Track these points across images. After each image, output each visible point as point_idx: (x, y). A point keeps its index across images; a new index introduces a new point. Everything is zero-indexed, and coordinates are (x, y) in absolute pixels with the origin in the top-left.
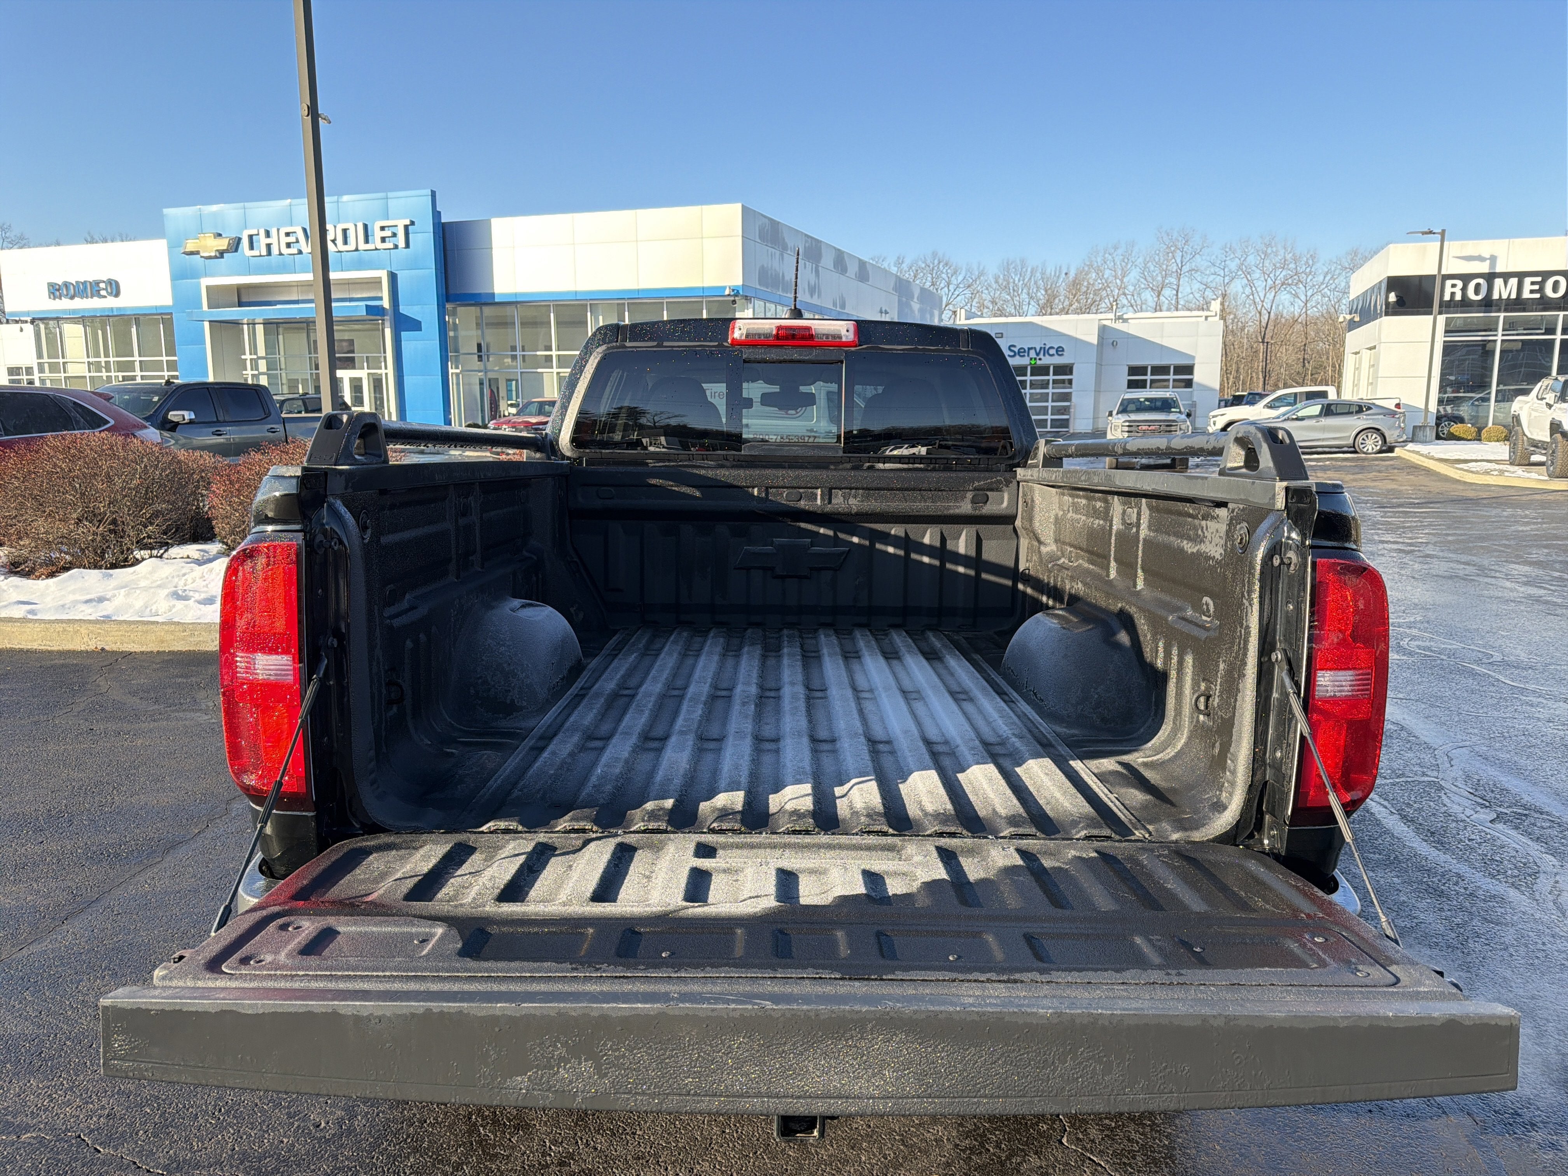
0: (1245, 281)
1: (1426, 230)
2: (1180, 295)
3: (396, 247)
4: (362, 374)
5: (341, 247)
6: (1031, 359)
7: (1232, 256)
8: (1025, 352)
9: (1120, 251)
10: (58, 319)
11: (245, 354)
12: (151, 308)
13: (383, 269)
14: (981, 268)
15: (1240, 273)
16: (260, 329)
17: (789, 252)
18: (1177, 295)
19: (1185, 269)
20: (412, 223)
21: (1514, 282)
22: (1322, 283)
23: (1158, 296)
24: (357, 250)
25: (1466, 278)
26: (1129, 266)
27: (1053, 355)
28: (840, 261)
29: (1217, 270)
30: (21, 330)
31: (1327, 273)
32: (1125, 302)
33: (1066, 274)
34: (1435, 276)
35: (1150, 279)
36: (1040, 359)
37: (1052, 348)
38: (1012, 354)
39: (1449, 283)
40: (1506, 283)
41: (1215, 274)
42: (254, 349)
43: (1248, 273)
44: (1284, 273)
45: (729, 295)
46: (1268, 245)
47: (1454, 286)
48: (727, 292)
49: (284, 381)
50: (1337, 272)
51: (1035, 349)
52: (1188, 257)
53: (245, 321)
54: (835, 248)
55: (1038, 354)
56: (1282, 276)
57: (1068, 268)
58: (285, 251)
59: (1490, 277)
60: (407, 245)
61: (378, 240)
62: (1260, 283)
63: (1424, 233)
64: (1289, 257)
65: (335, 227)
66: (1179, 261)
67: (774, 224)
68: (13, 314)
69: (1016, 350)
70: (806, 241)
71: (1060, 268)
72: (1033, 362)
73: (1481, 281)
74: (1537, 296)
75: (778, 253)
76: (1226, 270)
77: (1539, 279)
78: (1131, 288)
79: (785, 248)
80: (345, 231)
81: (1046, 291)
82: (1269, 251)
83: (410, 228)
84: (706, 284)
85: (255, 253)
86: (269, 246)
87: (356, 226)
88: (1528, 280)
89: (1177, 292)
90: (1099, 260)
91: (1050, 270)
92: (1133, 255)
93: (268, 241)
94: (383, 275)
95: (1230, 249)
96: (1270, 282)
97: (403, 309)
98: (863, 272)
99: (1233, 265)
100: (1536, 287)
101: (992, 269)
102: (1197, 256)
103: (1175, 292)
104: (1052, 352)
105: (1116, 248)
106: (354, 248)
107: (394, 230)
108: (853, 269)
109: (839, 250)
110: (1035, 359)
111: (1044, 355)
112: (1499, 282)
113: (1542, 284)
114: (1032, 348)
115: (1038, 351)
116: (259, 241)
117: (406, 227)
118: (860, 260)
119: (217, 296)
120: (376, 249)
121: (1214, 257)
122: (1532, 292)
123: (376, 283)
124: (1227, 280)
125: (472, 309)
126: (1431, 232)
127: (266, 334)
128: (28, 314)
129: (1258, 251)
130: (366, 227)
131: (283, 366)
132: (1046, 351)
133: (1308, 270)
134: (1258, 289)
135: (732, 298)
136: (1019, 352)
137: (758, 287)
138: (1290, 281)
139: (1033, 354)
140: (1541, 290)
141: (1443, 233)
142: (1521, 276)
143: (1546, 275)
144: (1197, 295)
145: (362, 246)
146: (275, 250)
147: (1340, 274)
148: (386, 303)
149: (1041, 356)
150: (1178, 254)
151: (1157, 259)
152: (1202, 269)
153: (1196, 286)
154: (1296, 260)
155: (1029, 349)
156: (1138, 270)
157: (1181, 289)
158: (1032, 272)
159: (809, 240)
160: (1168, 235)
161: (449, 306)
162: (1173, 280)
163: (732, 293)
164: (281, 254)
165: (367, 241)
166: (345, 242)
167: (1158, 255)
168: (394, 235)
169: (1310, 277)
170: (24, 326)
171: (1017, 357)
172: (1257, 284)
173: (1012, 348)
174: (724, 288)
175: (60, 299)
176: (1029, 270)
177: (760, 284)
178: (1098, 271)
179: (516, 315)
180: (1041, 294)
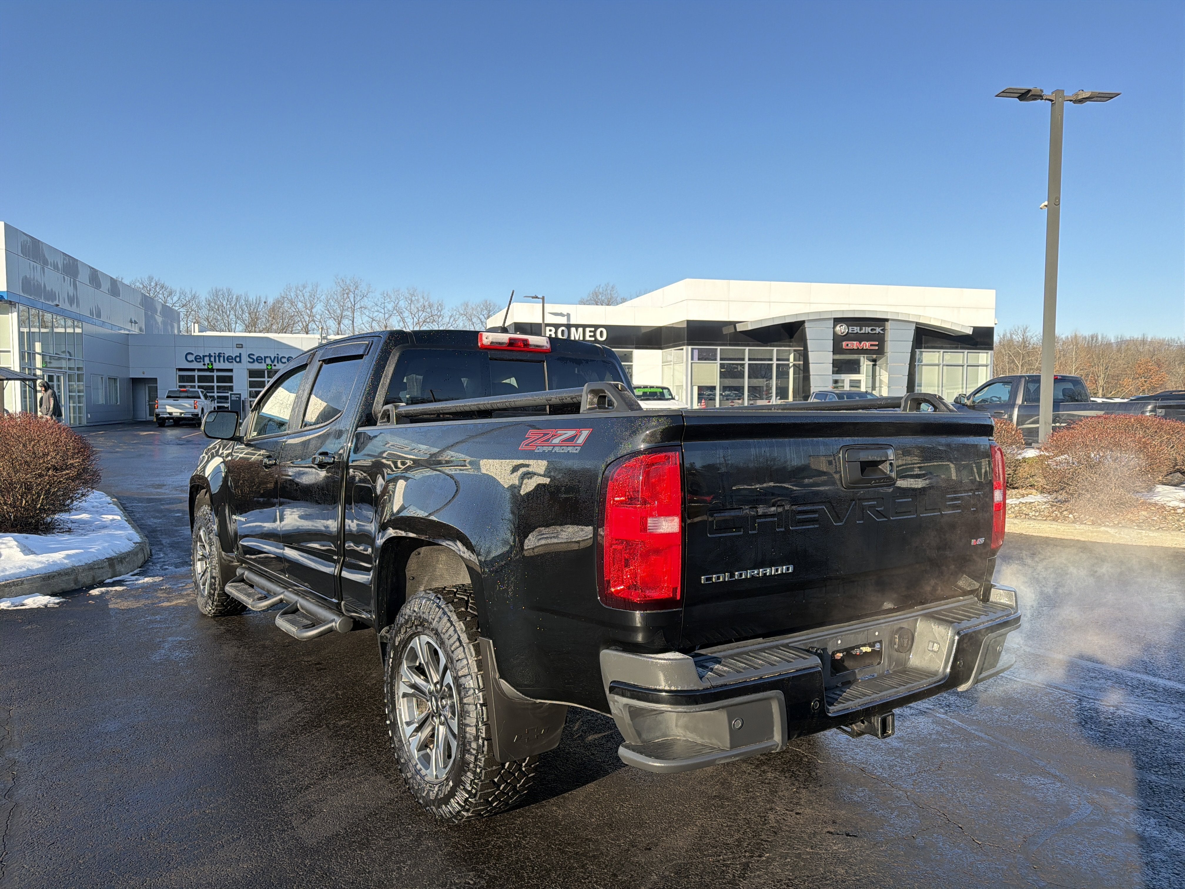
0: (399, 318)
1: (534, 295)
2: (355, 325)
6: (267, 365)
7: (389, 300)
8: (262, 359)
9: (307, 289)
14: (193, 293)
15: (395, 312)
17: (49, 267)
18: (353, 324)
19: (357, 306)
21: (580, 330)
22: (449, 323)
23: (339, 324)
25: (557, 326)
26: (315, 301)
27: (285, 363)
28: (95, 277)
29: (379, 308)
31: (451, 317)
32: (314, 326)
33: (265, 302)
34: (541, 324)
35: (331, 311)
36: (275, 365)
37: (284, 357)
38: (252, 360)
39: (548, 328)
40: (577, 330)
41: (378, 311)
43: (401, 313)
44: (424, 314)
46: (413, 295)
47: (550, 330)
50: (457, 316)
51: (270, 357)
52: (359, 298)
54: (89, 267)
55: (273, 362)
56: (423, 316)
57: (266, 299)
59: (569, 326)
62: (409, 320)
63: (533, 297)
64: (426, 304)
66: (352, 300)
67: (35, 242)
69: (255, 358)
70: (64, 259)
71: (260, 297)
72: (269, 368)
73: (563, 328)
74: (593, 339)
75: (39, 267)
76: (386, 309)
77: (593, 329)
78: (318, 317)
79: (45, 262)
81: (250, 314)
82: (413, 298)
88: (588, 330)
89: (353, 322)
90: (292, 294)
91: (252, 298)
92: (318, 293)
95: (387, 295)
96: (416, 320)
98: (115, 288)
99: (390, 306)
100: (592, 334)
101: (203, 295)
102: (365, 298)
103: (351, 322)
104: (284, 360)
105: (304, 287)
108: (106, 286)
109: (93, 268)
110: (271, 365)
111: (278, 362)
112: (573, 330)
113: (595, 332)
114: (267, 357)
115: (273, 359)
118: (111, 278)
121: (376, 300)
122: (590, 336)
124: (387, 316)
126: (537, 297)
129: (406, 298)
132: (279, 360)
133: (439, 314)
134: (409, 324)
136: (257, 359)
137: (23, 295)
138: (428, 320)
139: (268, 361)
140: (594, 336)
141: (543, 298)
142: (584, 327)
143: (596, 327)
144: (367, 325)
147: (459, 318)
149: (276, 363)
150: (351, 296)
151: (335, 297)
152: (369, 307)
153: (365, 319)
154: (431, 306)
155: (265, 357)
156: (322, 303)
157: (355, 320)
158: (237, 299)
159: (67, 258)
160: (343, 281)
162: (349, 313)
167: (336, 295)
169: (441, 318)
171: (256, 362)
172: (407, 320)
173: (251, 356)
176: (234, 297)
177: (23, 292)
178: (292, 303)
180: (246, 316)
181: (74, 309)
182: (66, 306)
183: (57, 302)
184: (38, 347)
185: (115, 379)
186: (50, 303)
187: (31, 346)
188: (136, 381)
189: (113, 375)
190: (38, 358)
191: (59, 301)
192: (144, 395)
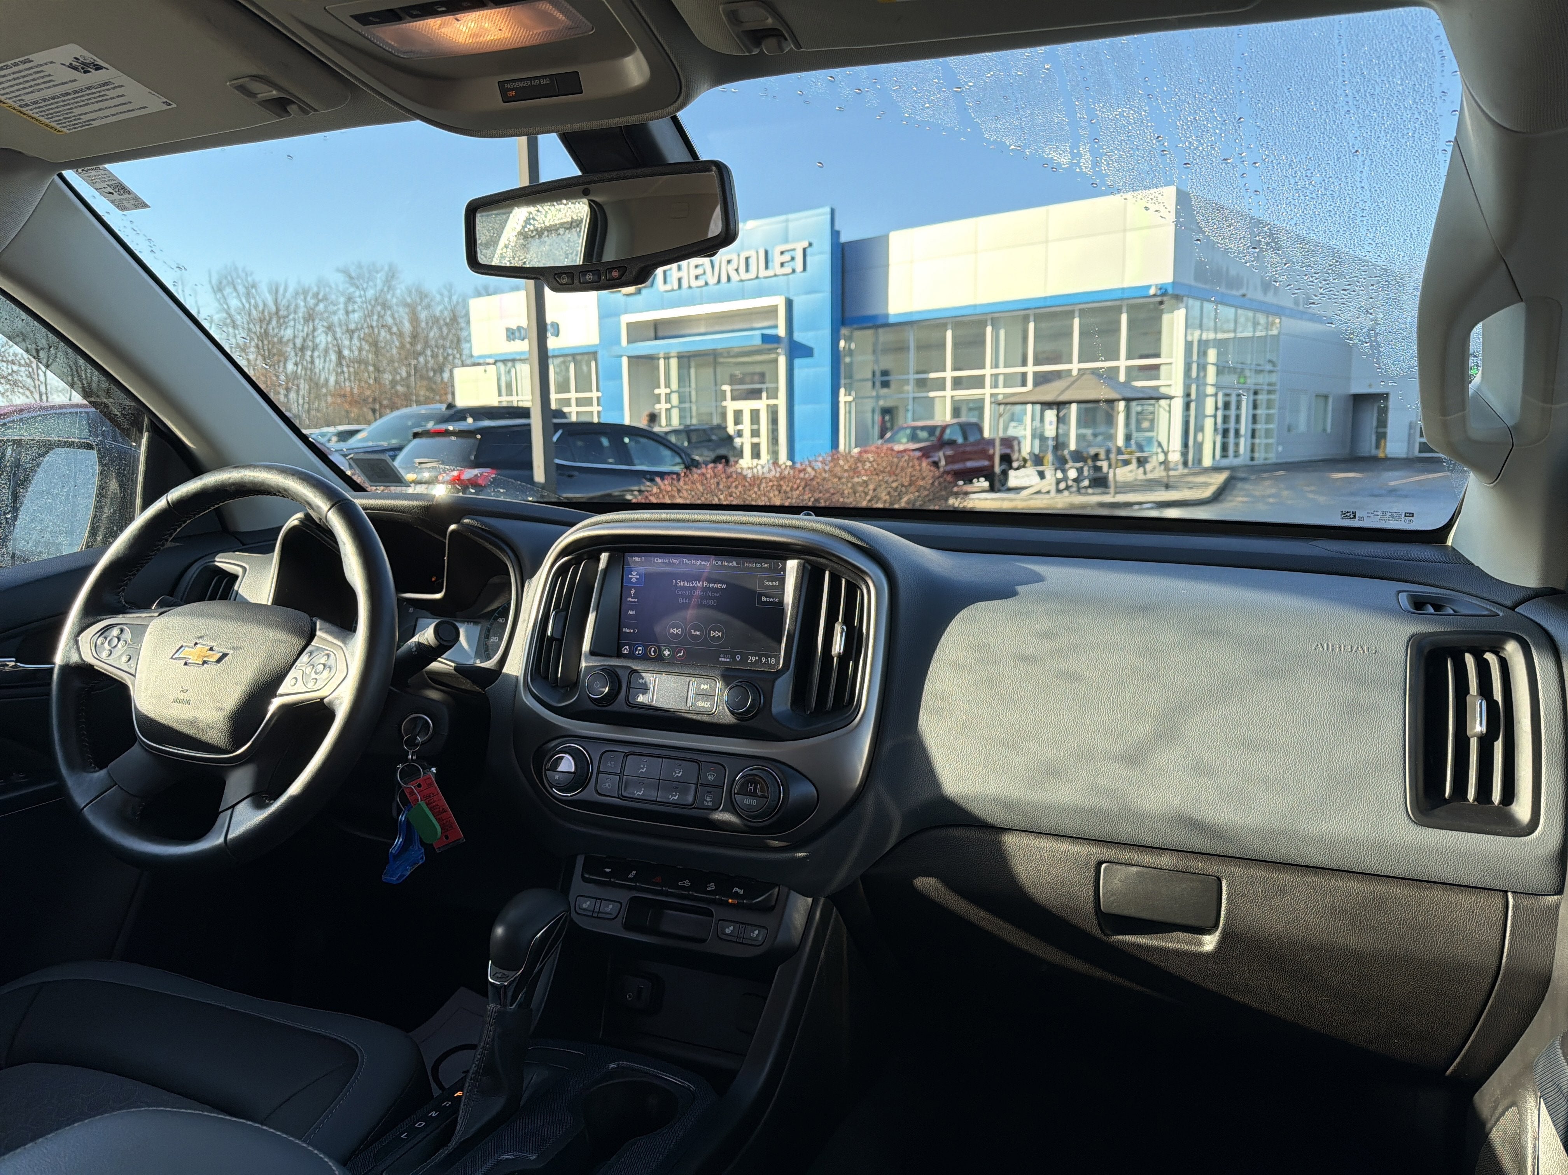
3: (794, 271)
4: (761, 404)
5: (744, 275)
10: (513, 360)
11: (659, 387)
12: (585, 347)
13: (780, 295)
16: (674, 362)
20: (810, 245)
24: (757, 277)
30: (485, 371)
42: (667, 385)
45: (1155, 295)
48: (1152, 292)
49: (694, 413)
53: (662, 355)
58: (694, 283)
60: (805, 269)
61: (778, 265)
65: (739, 255)
68: (480, 357)
80: (747, 259)
83: (808, 251)
84: (1127, 284)
85: (668, 287)
86: (680, 280)
87: (757, 252)
93: (680, 274)
94: (780, 302)
97: (798, 336)
106: (755, 276)
107: (792, 253)
116: (671, 275)
117: (804, 250)
119: (636, 332)
120: (775, 275)
123: (772, 311)
125: (870, 332)
127: (680, 367)
128: (490, 356)
130: (766, 252)
131: (694, 399)
135: (1159, 299)
137: (1193, 283)
145: (763, 273)
146: (685, 284)
148: (781, 332)
161: (844, 331)
163: (1159, 293)
164: (690, 287)
165: (767, 267)
166: (747, 270)
168: (793, 259)
170: (488, 367)
174: (1149, 287)
175: (514, 340)
177: (1195, 280)
179: (911, 337)
181: (1270, 298)
182: (1259, 296)
183: (1243, 291)
184: (1212, 355)
185: (1326, 397)
186: (1234, 292)
187: (1203, 354)
188: (1359, 400)
189: (1324, 391)
190: (1211, 371)
191: (1247, 288)
192: (1370, 419)
